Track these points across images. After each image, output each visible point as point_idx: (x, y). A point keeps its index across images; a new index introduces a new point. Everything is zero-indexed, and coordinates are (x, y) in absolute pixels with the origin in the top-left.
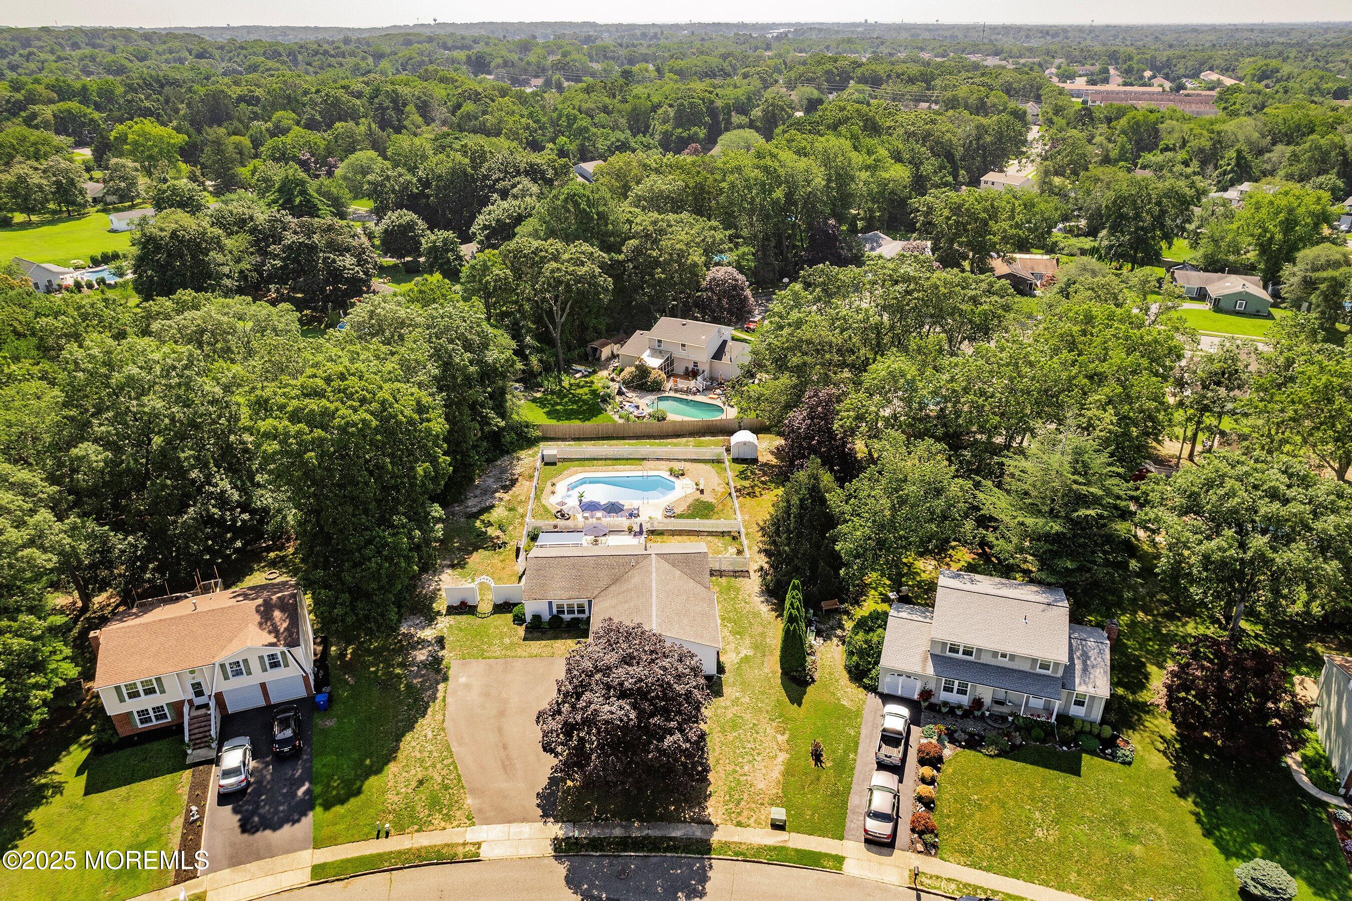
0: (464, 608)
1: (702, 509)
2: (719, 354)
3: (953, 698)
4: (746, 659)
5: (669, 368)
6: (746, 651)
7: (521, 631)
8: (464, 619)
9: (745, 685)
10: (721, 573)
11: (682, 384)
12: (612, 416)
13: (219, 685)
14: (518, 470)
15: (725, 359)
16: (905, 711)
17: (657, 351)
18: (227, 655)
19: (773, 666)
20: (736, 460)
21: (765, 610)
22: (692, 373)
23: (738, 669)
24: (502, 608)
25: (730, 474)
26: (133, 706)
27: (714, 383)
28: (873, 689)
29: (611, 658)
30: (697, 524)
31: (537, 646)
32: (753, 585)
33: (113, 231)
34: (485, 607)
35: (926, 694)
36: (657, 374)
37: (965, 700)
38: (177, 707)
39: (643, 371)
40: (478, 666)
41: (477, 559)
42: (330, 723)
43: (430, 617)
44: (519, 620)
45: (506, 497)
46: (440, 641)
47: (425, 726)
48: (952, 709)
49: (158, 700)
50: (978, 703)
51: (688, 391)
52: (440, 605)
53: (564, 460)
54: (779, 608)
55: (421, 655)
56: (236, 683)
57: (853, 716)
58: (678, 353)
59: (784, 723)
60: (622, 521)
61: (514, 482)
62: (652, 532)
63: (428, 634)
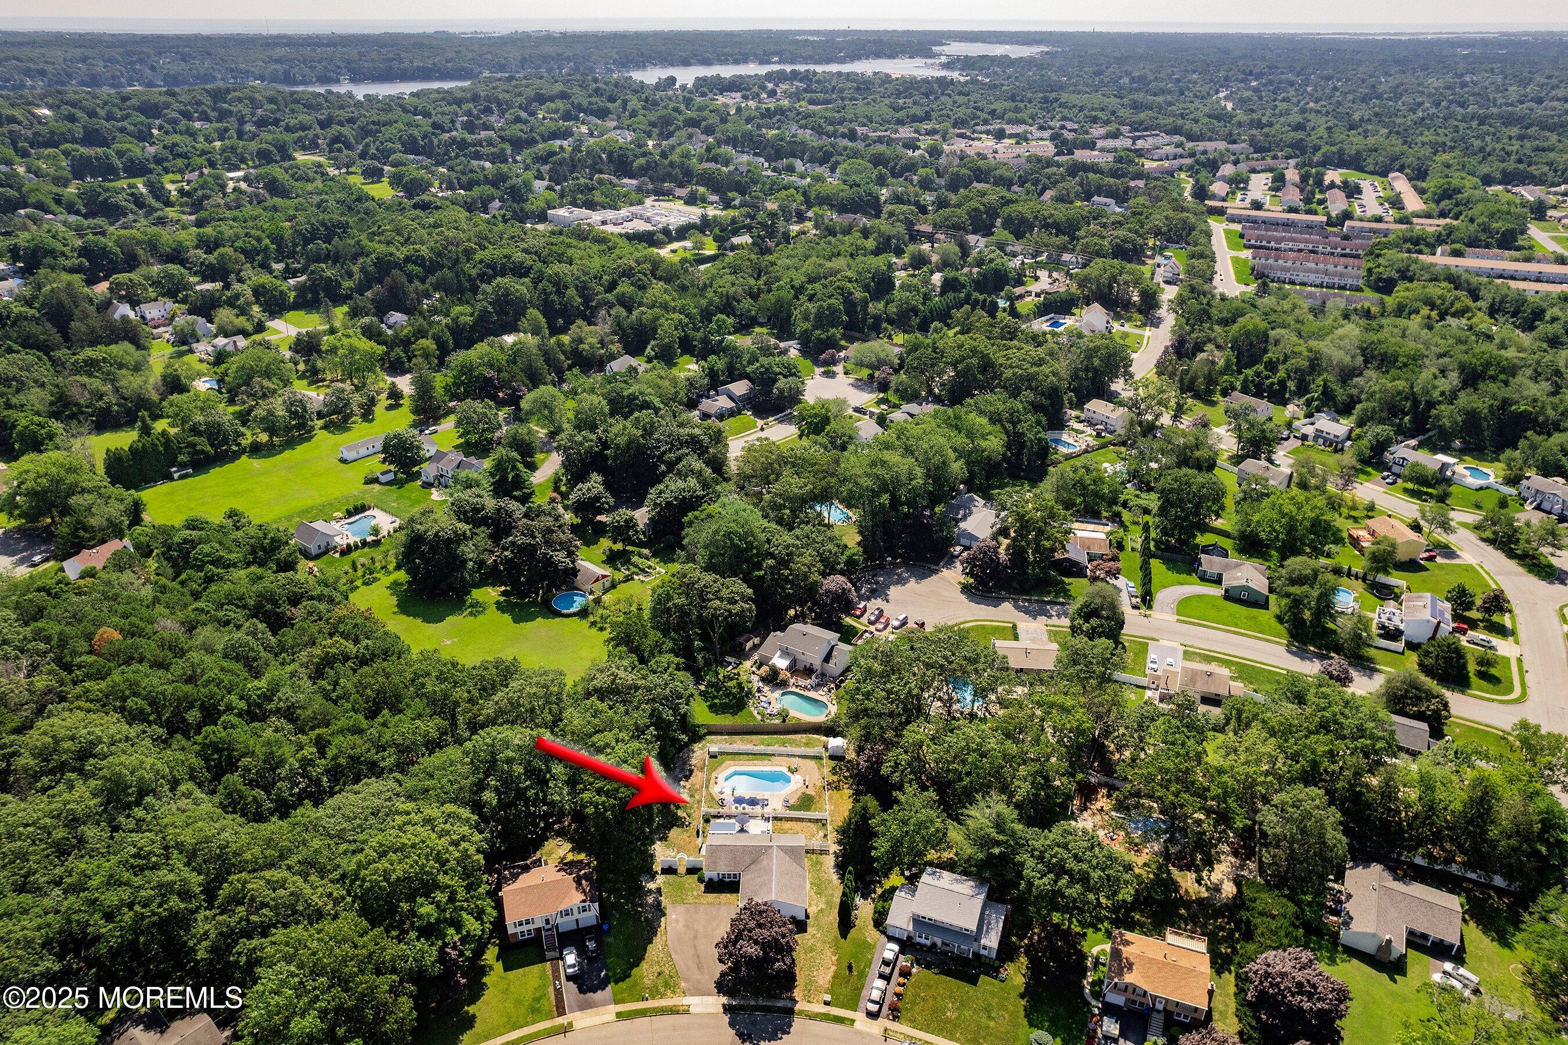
0: (670, 871)
1: (806, 802)
2: (827, 659)
3: (923, 941)
4: (821, 911)
5: (793, 669)
6: (822, 906)
7: (702, 887)
8: (671, 877)
9: (819, 927)
10: (813, 852)
11: (802, 682)
12: (754, 712)
13: (559, 920)
14: (693, 762)
15: (833, 661)
16: (896, 947)
17: (785, 653)
18: (563, 907)
19: (834, 917)
20: (832, 758)
21: (835, 878)
22: (808, 672)
23: (817, 917)
24: (692, 871)
25: (826, 771)
26: (519, 929)
27: (823, 680)
28: (884, 933)
29: (752, 924)
30: (801, 814)
31: (711, 897)
32: (830, 861)
33: (344, 461)
34: (682, 870)
35: (909, 938)
36: (784, 675)
37: (928, 943)
38: (538, 931)
39: (775, 672)
40: (681, 909)
41: (674, 833)
42: (611, 940)
43: (653, 876)
44: (701, 880)
45: (688, 785)
46: (659, 891)
47: (658, 940)
48: (922, 946)
49: (531, 927)
50: (934, 945)
51: (805, 688)
52: (657, 867)
53: (722, 753)
54: (842, 878)
55: (650, 900)
56: (566, 919)
57: (869, 947)
58: (800, 657)
59: (837, 949)
60: (758, 809)
61: (691, 772)
62: (775, 818)
63: (652, 886)
